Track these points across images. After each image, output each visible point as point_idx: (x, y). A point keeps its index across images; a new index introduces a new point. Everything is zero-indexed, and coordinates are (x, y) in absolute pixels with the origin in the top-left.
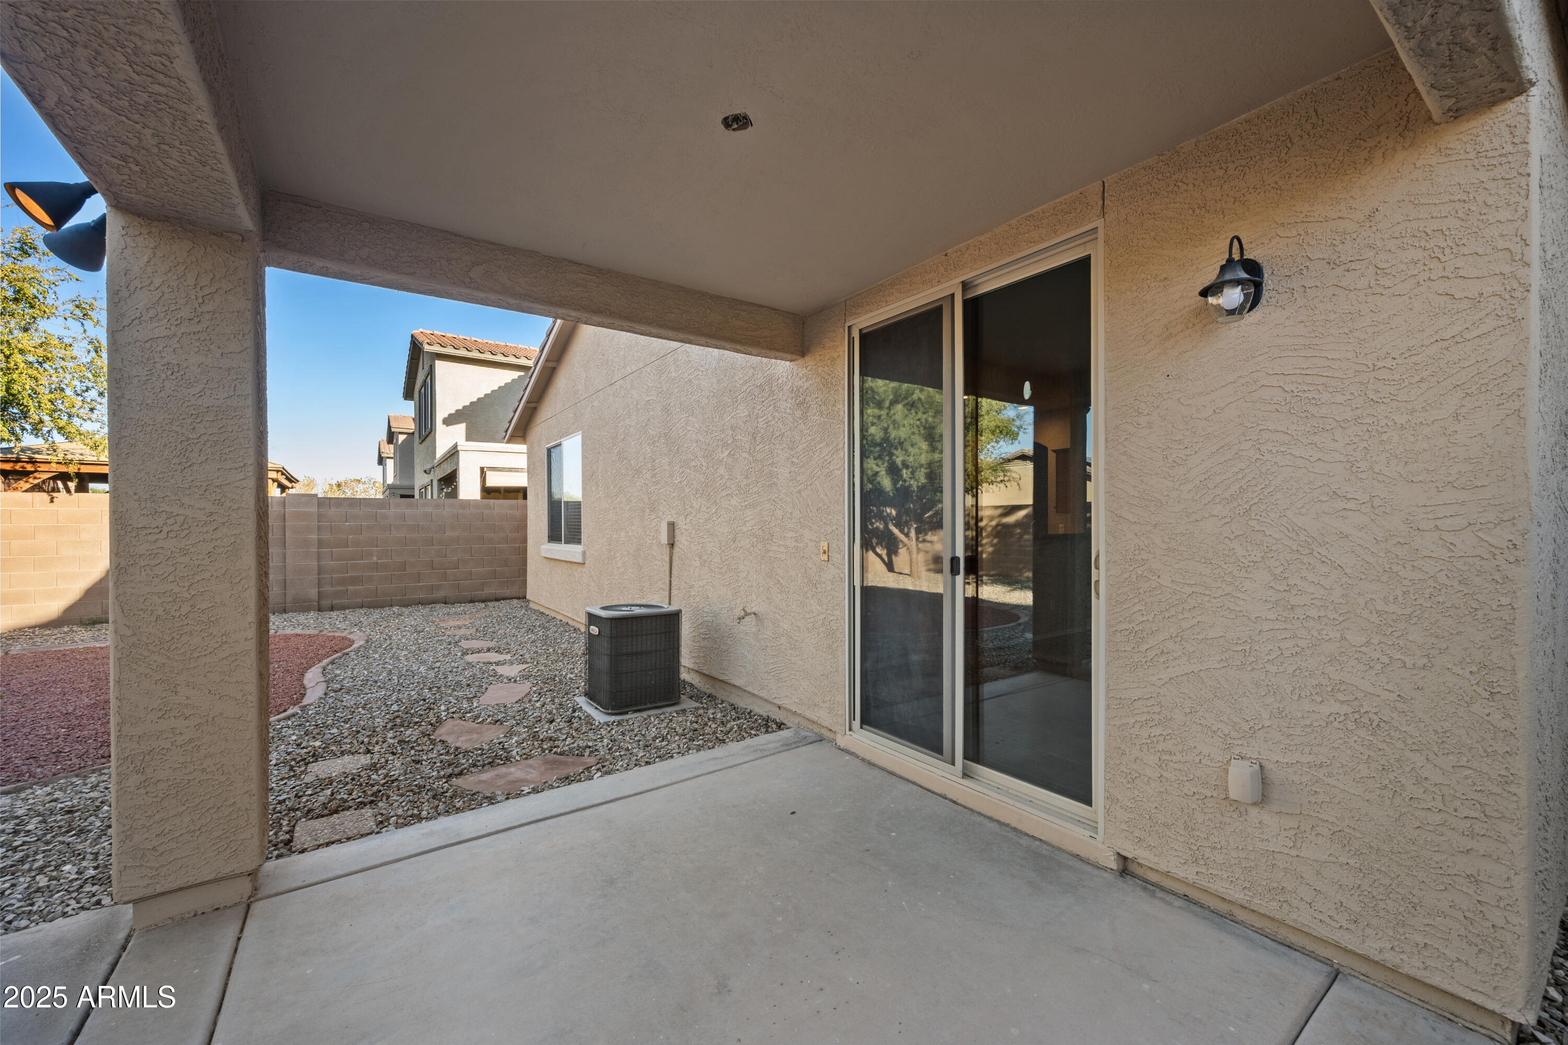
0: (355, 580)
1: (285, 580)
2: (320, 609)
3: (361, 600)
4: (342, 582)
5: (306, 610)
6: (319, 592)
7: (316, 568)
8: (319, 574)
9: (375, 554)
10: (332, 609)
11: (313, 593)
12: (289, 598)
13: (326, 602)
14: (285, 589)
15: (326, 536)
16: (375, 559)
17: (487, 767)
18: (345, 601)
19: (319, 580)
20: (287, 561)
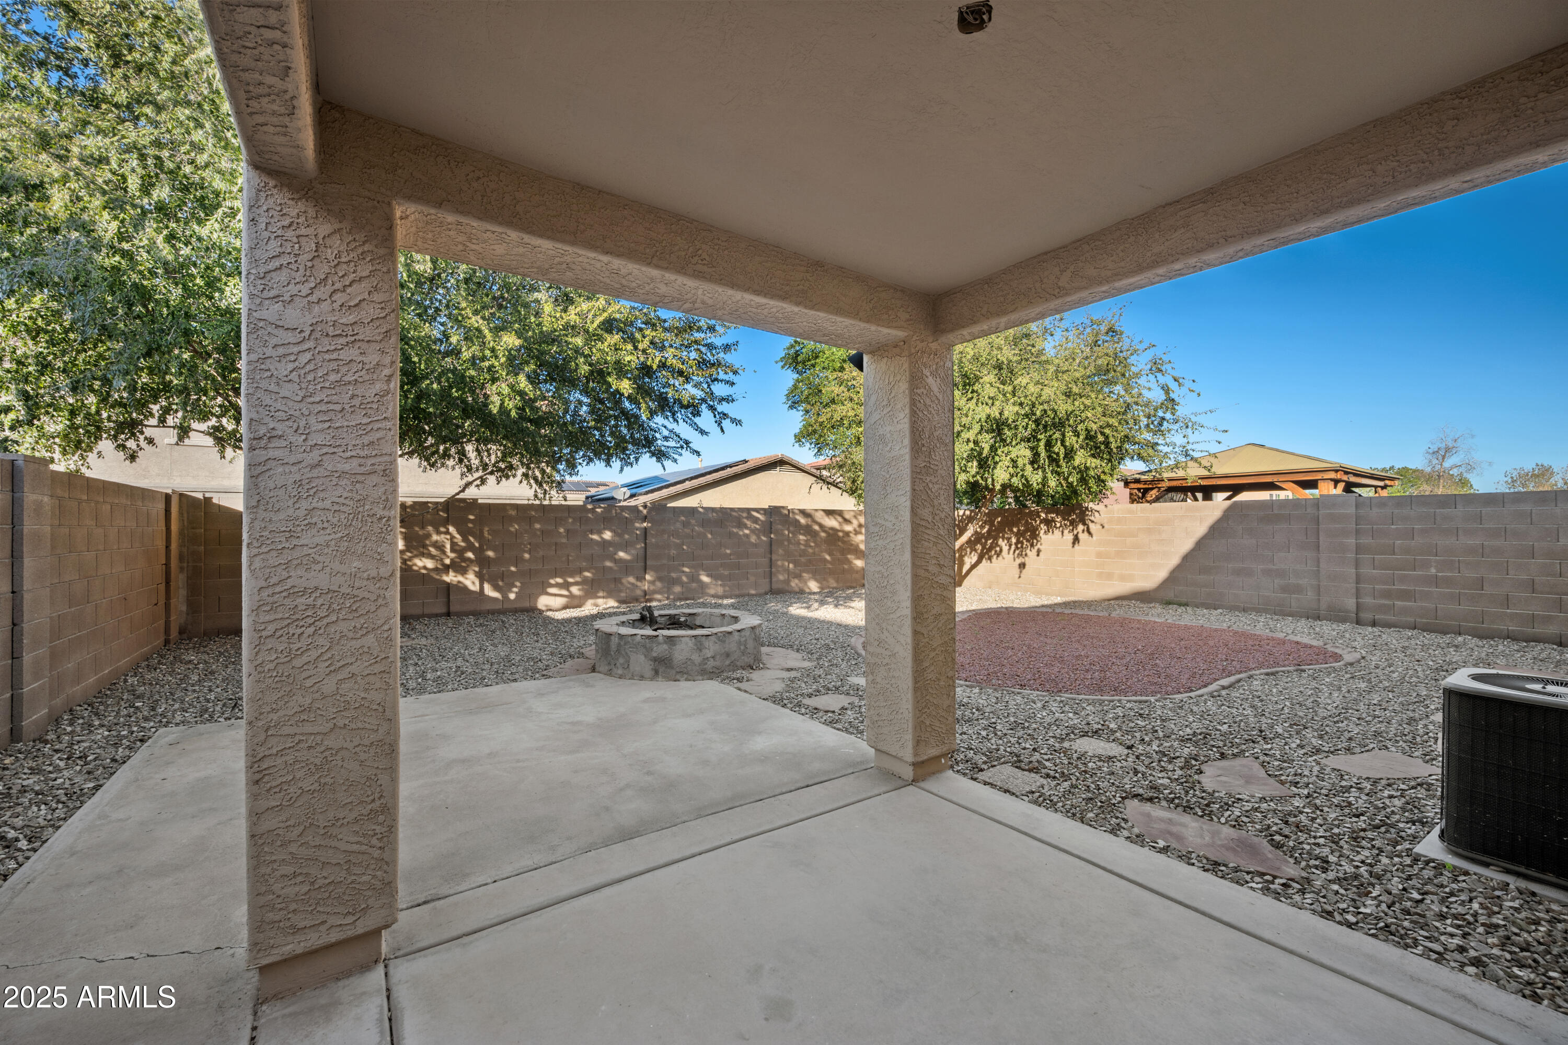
0: (1406, 595)
1: (1319, 585)
2: (1358, 622)
3: (1412, 620)
4: (1387, 594)
5: (1343, 620)
6: (1358, 604)
7: (1354, 576)
8: (1357, 583)
9: (1434, 564)
10: (1374, 624)
11: (1351, 603)
12: (1323, 606)
13: (1366, 616)
14: (1319, 595)
15: (1366, 540)
16: (1433, 571)
17: (1180, 809)
18: (1390, 618)
19: (1357, 589)
20: (1321, 566)
